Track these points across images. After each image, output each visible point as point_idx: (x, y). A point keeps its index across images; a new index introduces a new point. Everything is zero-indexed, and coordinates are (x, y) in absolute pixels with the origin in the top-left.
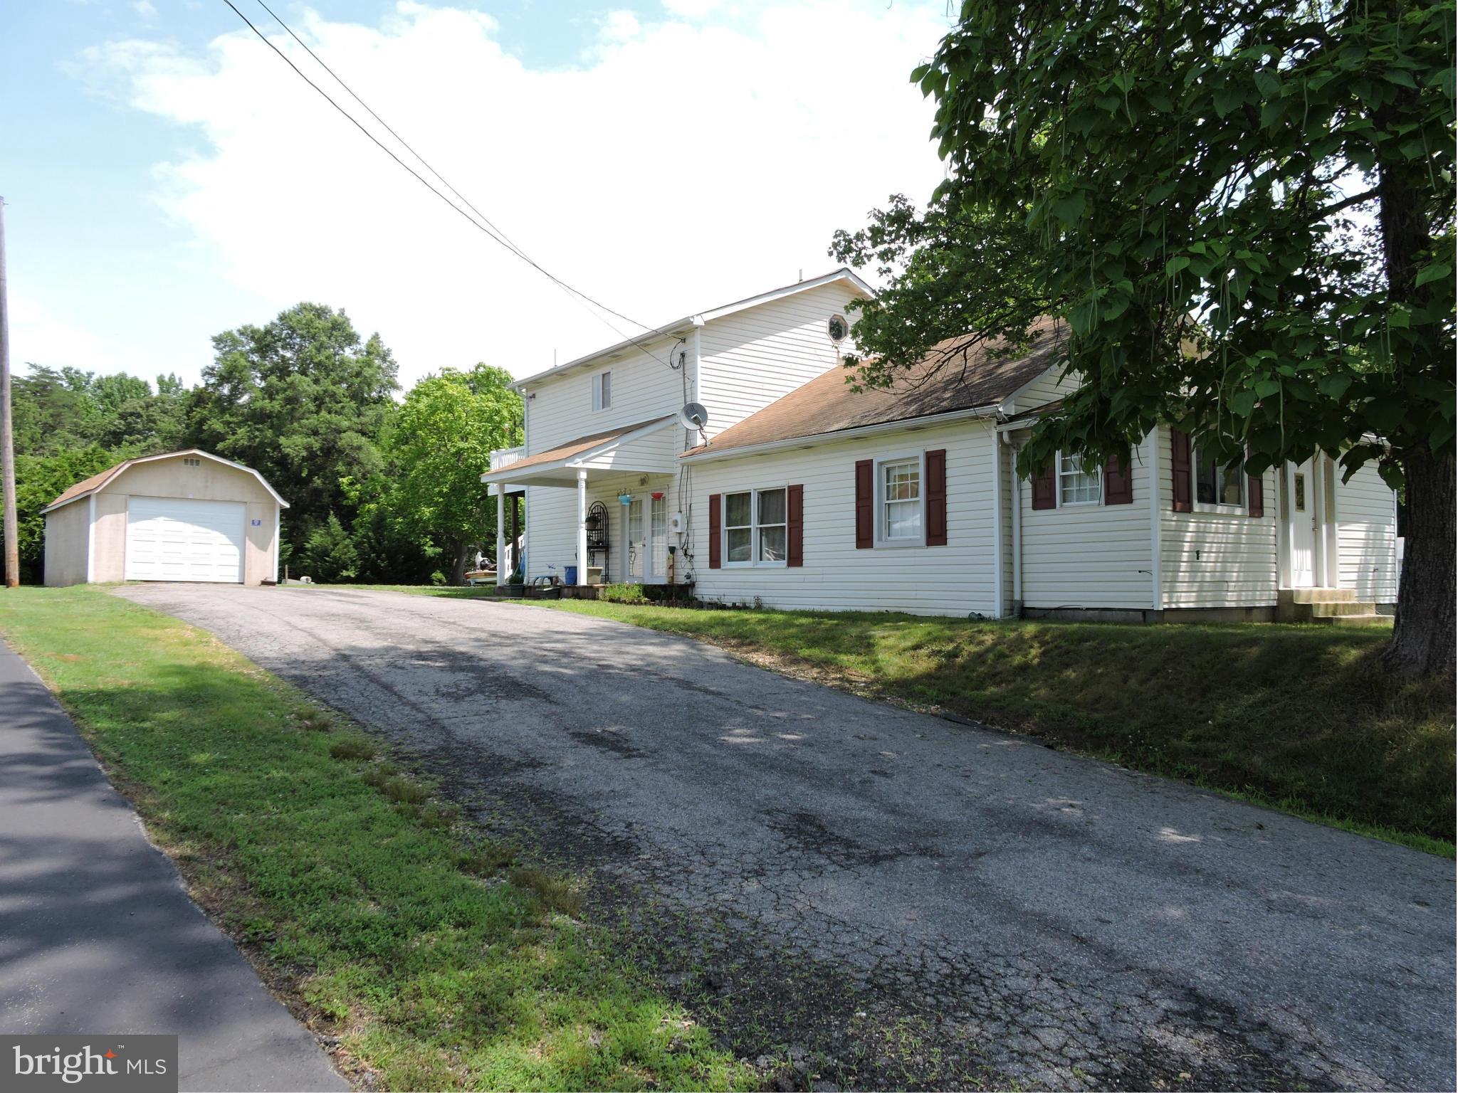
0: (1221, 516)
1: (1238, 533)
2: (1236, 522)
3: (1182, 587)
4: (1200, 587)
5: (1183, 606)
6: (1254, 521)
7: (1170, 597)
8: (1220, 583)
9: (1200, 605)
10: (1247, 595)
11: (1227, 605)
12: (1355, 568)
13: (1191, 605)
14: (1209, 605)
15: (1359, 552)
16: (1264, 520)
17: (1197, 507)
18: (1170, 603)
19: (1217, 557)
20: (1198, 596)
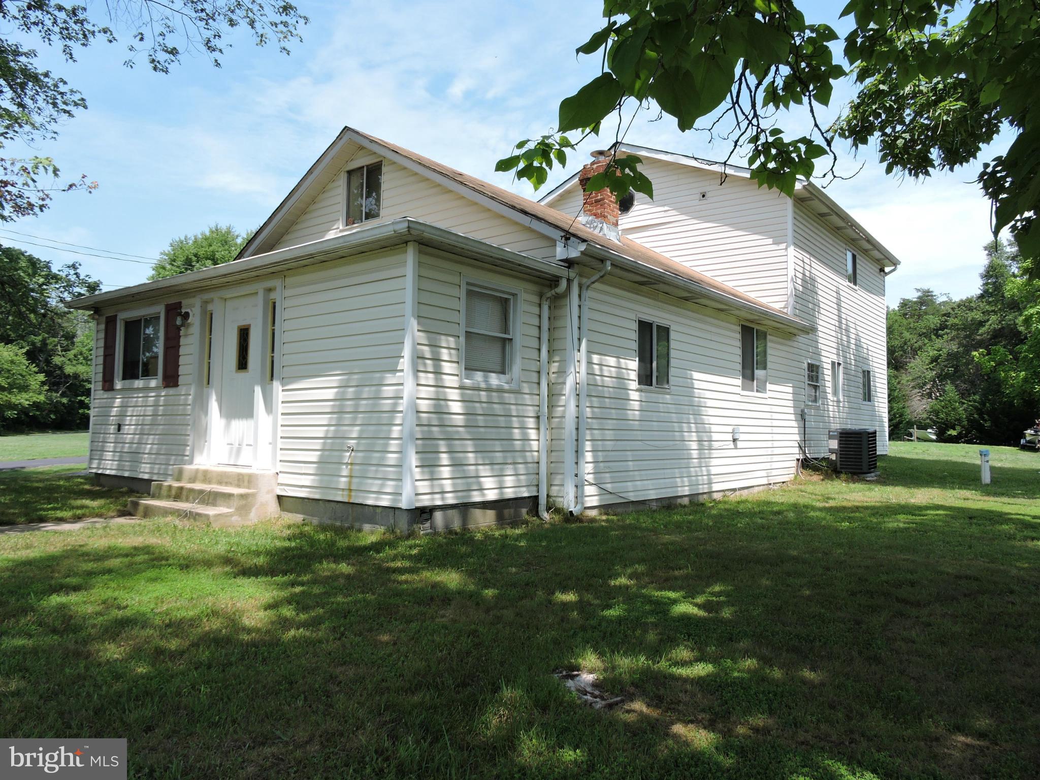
0: (138, 389)
1: (156, 405)
2: (153, 394)
3: (109, 455)
4: (120, 456)
5: (108, 472)
6: (172, 391)
7: (99, 464)
8: (135, 455)
9: (119, 473)
10: (159, 469)
11: (141, 476)
12: (318, 445)
13: (113, 473)
14: (126, 474)
15: (324, 419)
16: (182, 390)
17: (118, 385)
18: (98, 468)
19: (136, 429)
20: (118, 465)
